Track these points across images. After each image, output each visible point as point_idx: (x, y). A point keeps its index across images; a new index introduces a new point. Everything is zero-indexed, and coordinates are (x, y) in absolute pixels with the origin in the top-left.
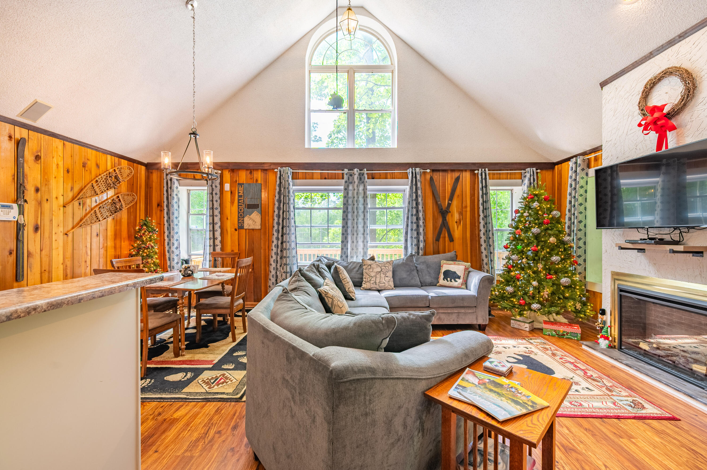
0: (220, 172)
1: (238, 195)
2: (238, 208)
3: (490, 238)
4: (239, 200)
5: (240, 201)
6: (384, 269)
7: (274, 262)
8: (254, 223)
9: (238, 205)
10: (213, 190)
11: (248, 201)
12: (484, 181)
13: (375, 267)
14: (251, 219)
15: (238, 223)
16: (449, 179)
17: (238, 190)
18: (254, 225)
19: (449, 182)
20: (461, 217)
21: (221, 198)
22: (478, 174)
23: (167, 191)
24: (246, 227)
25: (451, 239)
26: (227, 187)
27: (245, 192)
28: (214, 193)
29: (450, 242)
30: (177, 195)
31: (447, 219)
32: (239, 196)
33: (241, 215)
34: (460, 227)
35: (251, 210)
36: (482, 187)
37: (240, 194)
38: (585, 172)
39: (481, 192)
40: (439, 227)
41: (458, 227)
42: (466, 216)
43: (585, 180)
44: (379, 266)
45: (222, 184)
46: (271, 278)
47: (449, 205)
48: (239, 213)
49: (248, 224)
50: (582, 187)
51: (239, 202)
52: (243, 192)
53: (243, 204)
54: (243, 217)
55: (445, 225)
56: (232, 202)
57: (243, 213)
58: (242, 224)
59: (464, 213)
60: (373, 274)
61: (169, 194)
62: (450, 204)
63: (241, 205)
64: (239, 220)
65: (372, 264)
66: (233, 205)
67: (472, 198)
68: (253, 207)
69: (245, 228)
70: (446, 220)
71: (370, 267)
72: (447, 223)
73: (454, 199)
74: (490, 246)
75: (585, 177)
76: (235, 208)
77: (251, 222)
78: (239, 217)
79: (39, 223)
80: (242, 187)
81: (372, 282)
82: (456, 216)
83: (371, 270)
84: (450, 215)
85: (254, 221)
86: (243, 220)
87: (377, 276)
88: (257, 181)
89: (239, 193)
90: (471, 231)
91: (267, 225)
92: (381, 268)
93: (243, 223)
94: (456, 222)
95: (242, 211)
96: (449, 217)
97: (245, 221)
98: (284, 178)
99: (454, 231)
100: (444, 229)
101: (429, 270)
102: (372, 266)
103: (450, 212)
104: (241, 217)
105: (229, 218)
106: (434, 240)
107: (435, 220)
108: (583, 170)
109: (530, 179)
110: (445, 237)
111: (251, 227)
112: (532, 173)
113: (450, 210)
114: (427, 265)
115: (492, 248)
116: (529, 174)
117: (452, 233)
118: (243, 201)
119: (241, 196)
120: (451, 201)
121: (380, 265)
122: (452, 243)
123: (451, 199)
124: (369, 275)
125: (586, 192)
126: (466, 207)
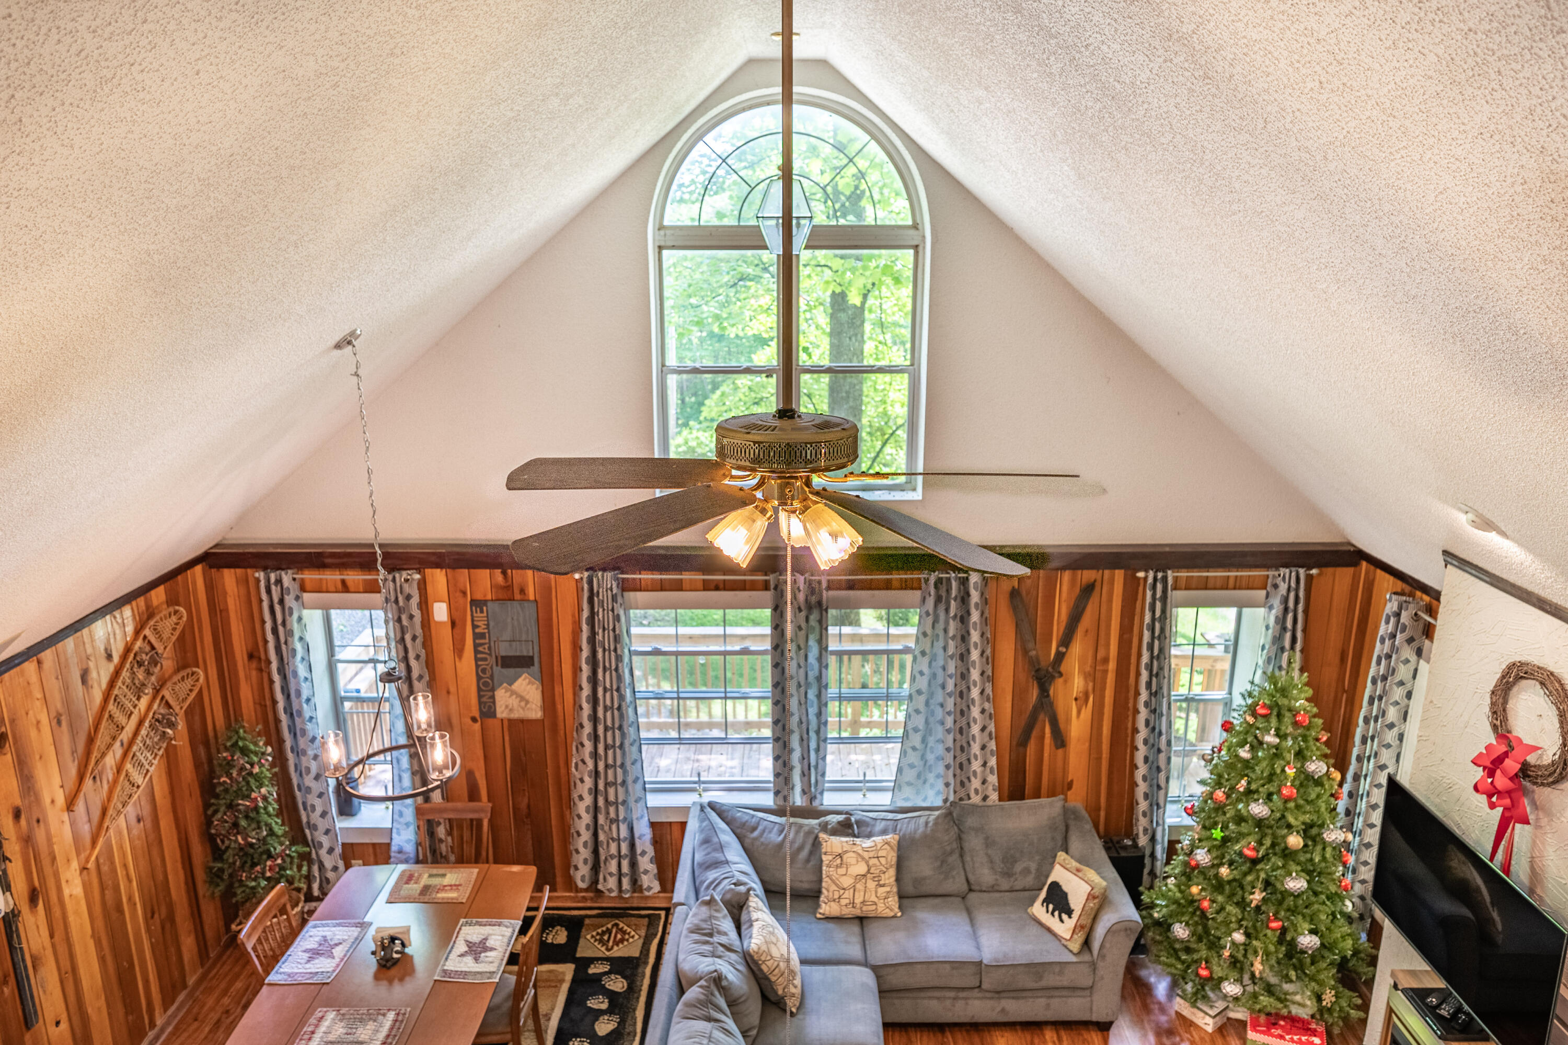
0: (417, 576)
1: (474, 634)
2: (477, 666)
3: (1159, 751)
4: (476, 646)
5: (480, 649)
6: (875, 865)
7: (587, 811)
8: (523, 704)
9: (477, 660)
10: (403, 631)
11: (504, 650)
12: (1158, 605)
13: (853, 861)
14: (513, 693)
15: (480, 703)
16: (1065, 588)
17: (473, 621)
18: (523, 709)
19: (1064, 595)
20: (1091, 685)
21: (427, 643)
22: (1146, 579)
23: (275, 631)
24: (501, 712)
25: (1060, 740)
26: (440, 612)
27: (492, 624)
28: (408, 637)
29: (1057, 748)
30: (301, 639)
31: (1051, 692)
32: (476, 636)
33: (486, 684)
34: (1087, 712)
35: (511, 671)
36: (1153, 619)
37: (477, 630)
38: (1415, 644)
39: (1147, 635)
40: (1028, 713)
41: (1079, 712)
42: (1105, 683)
43: (1411, 666)
44: (863, 859)
45: (425, 606)
46: (581, 849)
47: (1060, 657)
48: (479, 678)
49: (507, 707)
50: (1401, 683)
51: (476, 652)
52: (488, 625)
53: (490, 655)
54: (493, 690)
55: (1045, 703)
56: (459, 650)
57: (492, 677)
58: (490, 707)
59: (1098, 675)
60: (847, 882)
61: (282, 640)
62: (1064, 654)
63: (485, 659)
64: (480, 697)
65: (846, 852)
66: (460, 657)
67: (1126, 636)
68: (520, 663)
69: (499, 715)
70: (1048, 696)
71: (839, 861)
72: (1051, 704)
73: (1074, 641)
74: (1159, 769)
75: (1413, 658)
76: (467, 662)
77: (514, 702)
78: (479, 690)
79: (37, 884)
80: (482, 612)
81: (844, 902)
82: (1078, 683)
83: (842, 871)
84: (1059, 681)
85: (522, 698)
86: (493, 697)
87: (858, 886)
88: (522, 591)
89: (474, 627)
90: (1113, 722)
91: (559, 707)
92: (867, 863)
93: (494, 703)
94: (1076, 699)
95: (488, 675)
96: (1057, 689)
97: (497, 698)
98: (601, 603)
99: (1068, 720)
100: (1041, 716)
101: (990, 852)
102: (845, 857)
103: (1061, 675)
104: (486, 689)
105: (453, 689)
106: (1014, 743)
107: (1019, 694)
108: (1410, 640)
109: (1285, 600)
110: (1042, 737)
111: (515, 715)
112: (1293, 585)
113: (1063, 668)
114: (987, 838)
115: (1162, 776)
116: (1286, 586)
117: (1062, 726)
118: (490, 648)
119: (482, 636)
120: (1067, 646)
121: (866, 855)
122: (1060, 751)
123: (1066, 641)
124: (837, 885)
125: (1409, 695)
126: (1106, 660)
